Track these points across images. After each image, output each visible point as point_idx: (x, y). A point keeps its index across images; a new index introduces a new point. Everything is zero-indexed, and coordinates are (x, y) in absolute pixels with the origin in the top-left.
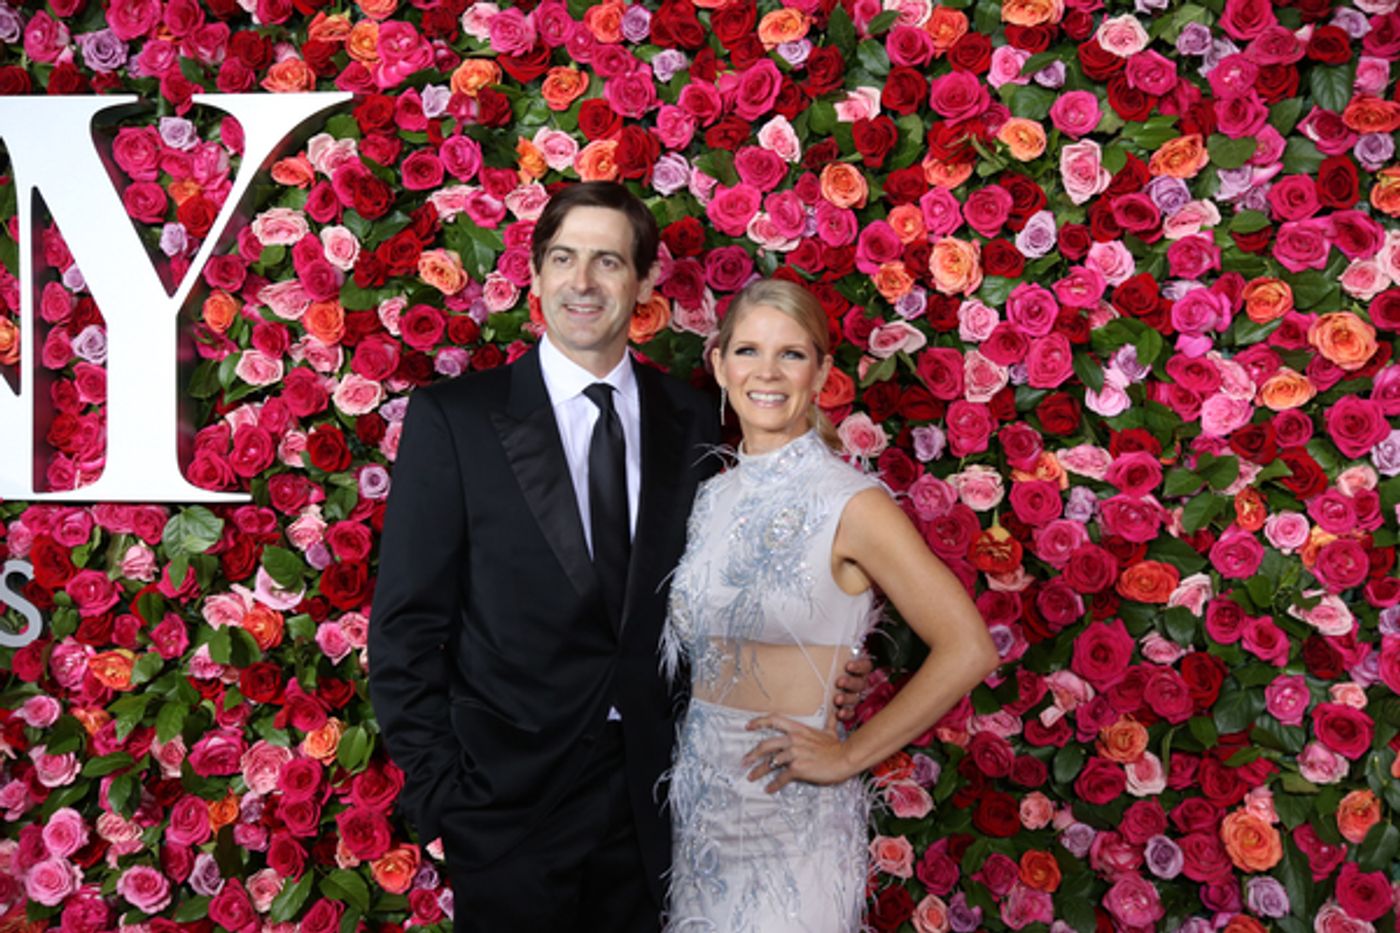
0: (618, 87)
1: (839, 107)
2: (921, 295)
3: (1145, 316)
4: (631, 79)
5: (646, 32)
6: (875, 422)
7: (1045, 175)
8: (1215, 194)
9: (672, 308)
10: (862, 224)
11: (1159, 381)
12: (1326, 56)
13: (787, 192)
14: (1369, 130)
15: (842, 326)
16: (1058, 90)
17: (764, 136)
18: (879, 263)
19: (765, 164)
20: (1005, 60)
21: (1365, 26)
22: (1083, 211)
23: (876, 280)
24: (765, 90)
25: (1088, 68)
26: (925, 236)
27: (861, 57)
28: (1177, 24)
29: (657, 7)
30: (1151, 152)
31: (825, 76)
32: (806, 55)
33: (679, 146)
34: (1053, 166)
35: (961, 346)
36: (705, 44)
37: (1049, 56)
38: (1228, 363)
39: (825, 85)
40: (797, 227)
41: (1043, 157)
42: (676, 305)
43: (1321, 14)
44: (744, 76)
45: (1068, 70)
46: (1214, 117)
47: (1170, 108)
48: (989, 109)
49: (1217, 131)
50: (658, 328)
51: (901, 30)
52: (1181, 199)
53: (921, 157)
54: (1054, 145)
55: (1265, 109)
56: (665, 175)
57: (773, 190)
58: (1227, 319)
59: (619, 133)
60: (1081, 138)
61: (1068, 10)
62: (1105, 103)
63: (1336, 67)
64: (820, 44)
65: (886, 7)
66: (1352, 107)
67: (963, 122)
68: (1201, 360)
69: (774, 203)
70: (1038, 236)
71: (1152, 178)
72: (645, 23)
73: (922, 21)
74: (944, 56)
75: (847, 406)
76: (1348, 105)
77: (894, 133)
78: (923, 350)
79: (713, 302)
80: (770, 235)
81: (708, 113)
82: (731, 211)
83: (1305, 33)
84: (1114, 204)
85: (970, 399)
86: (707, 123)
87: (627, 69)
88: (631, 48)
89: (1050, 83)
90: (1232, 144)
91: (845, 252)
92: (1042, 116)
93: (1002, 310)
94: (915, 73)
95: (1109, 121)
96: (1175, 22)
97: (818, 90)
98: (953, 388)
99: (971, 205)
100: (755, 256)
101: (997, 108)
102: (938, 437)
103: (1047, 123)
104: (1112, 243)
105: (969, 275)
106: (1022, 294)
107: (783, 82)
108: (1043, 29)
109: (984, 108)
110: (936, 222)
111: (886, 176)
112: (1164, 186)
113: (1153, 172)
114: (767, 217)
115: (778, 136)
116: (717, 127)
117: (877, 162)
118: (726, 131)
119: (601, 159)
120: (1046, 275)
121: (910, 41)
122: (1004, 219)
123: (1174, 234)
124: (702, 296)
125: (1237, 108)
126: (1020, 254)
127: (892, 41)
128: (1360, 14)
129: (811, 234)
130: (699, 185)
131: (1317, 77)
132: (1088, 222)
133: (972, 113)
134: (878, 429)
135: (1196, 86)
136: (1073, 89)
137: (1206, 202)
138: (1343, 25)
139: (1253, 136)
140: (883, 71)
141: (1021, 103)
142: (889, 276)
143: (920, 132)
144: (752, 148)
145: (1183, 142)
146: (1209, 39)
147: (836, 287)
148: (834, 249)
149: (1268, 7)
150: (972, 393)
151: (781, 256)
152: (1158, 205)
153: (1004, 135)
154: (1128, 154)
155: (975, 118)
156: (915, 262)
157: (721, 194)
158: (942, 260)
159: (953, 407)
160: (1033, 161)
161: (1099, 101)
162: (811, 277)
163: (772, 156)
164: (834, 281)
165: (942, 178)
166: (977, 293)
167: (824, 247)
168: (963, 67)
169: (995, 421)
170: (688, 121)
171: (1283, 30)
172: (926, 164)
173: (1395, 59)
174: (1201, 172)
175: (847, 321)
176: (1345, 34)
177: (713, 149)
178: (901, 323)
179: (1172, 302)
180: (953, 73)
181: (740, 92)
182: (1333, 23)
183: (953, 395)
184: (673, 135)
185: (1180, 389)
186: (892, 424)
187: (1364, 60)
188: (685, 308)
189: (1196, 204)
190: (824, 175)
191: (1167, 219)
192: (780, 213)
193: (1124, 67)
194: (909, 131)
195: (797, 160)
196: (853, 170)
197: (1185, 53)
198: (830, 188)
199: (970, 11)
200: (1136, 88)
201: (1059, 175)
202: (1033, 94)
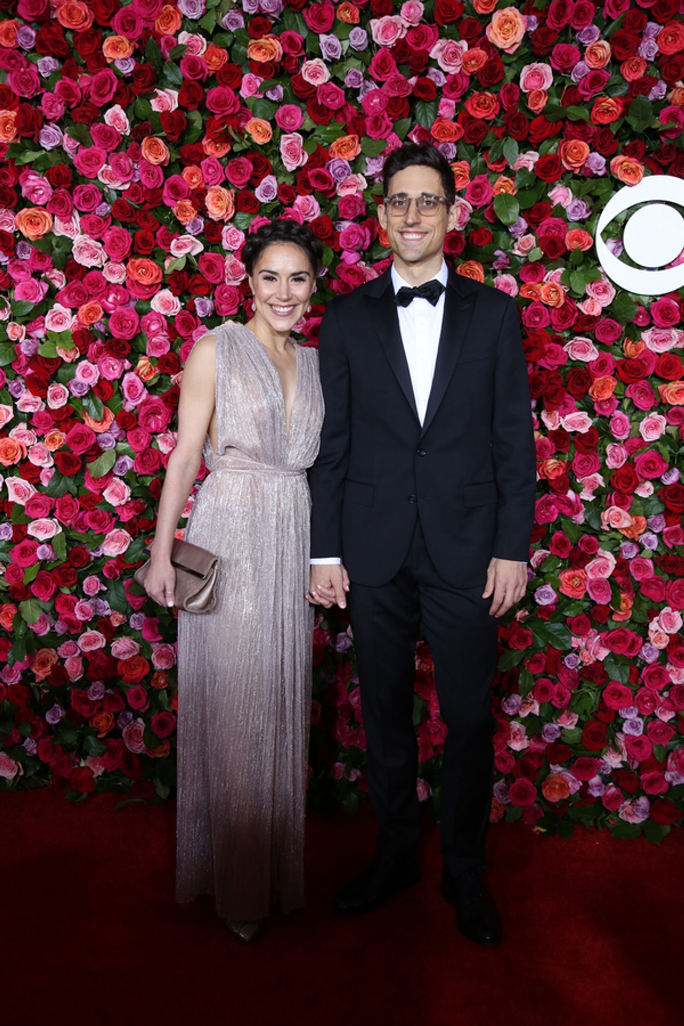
0: (15, 77)
1: (152, 101)
2: (201, 221)
3: (325, 240)
4: (24, 73)
5: (32, 43)
6: (174, 295)
7: (272, 153)
8: (364, 172)
9: (53, 220)
10: (166, 176)
11: (333, 278)
12: (423, 96)
13: (122, 153)
14: (443, 140)
15: (155, 238)
16: (279, 103)
17: (108, 116)
18: (177, 200)
19: (108, 134)
20: (250, 82)
21: (444, 80)
22: (293, 177)
23: (174, 210)
24: (108, 88)
25: (296, 91)
26: (203, 186)
27: (165, 72)
28: (346, 69)
29: (40, 29)
30: (330, 144)
31: (143, 82)
32: (132, 68)
33: (55, 118)
34: (274, 148)
35: (224, 252)
36: (70, 55)
37: (275, 82)
38: (368, 268)
39: (144, 87)
40: (128, 175)
41: (271, 143)
42: (56, 218)
43: (421, 71)
44: (94, 78)
45: (285, 91)
46: (365, 126)
47: (341, 119)
48: (240, 112)
49: (366, 135)
50: (45, 232)
51: (188, 56)
52: (346, 172)
53: (201, 138)
54: (277, 136)
55: (392, 124)
56: (47, 137)
57: (114, 151)
58: (368, 243)
59: (17, 108)
60: (291, 133)
61: (284, 53)
62: (306, 114)
63: (428, 102)
64: (142, 62)
65: (180, 42)
66: (436, 125)
67: (224, 117)
68: (354, 267)
69: (114, 159)
70: (267, 190)
71: (331, 159)
72: (32, 37)
73: (201, 53)
74: (214, 75)
75: (157, 284)
76: (432, 124)
77: (185, 122)
78: (201, 253)
79: (78, 219)
80: (112, 179)
81: (73, 99)
82: (89, 163)
83: (413, 80)
84: (310, 173)
85: (228, 283)
86: (73, 106)
87: (21, 67)
88: (25, 54)
89: (274, 98)
90: (374, 143)
91: (156, 193)
92: (271, 118)
93: (246, 231)
94: (197, 84)
95: (308, 124)
96: (344, 67)
97: (140, 90)
98: (219, 277)
99: (230, 168)
100: (103, 192)
101: (244, 111)
102: (209, 303)
103: (273, 123)
104: (308, 197)
105: (227, 210)
106: (258, 223)
107: (119, 84)
108: (271, 65)
109: (237, 110)
110: (210, 178)
111: (181, 148)
112: (337, 164)
113: (331, 155)
114: (110, 168)
115: (116, 118)
116: (78, 109)
117: (175, 138)
118: (84, 112)
119: (6, 123)
120: (272, 213)
121: (194, 65)
122: (248, 178)
123: (343, 193)
124: (72, 214)
125: (377, 121)
126: (258, 200)
127: (184, 64)
128: (441, 73)
129: (136, 180)
130: (69, 145)
131: (419, 107)
132: (295, 184)
133: (230, 112)
134: (176, 300)
135: (355, 107)
136: (288, 104)
137: (359, 175)
138: (433, 79)
139: (385, 139)
140: (179, 82)
141: (258, 110)
142: (182, 209)
143: (201, 122)
144: (101, 124)
145: (347, 138)
146: (362, 79)
147: (151, 213)
148: (150, 190)
149: (394, 63)
150: (229, 280)
151: (119, 193)
152: (333, 176)
153: (249, 128)
154: (318, 145)
155: (232, 115)
156: (197, 201)
157: (83, 152)
158: (213, 199)
159: (218, 288)
160: (265, 144)
161: (303, 112)
162: (137, 207)
163: (112, 130)
164: (151, 210)
165: (214, 152)
166: (232, 220)
167: (145, 189)
168: (225, 84)
169: (242, 296)
170: (60, 103)
171: (401, 76)
172: (205, 142)
173: (459, 101)
174: (357, 157)
175: (158, 234)
176: (433, 83)
177: (76, 122)
178: (188, 236)
179: (340, 233)
180: (220, 87)
181: (92, 88)
182: (428, 77)
183: (218, 281)
184: (51, 111)
185: (343, 283)
186: (185, 298)
187: (443, 100)
188: (61, 220)
189: (354, 175)
190: (143, 143)
191: (338, 185)
192: (117, 166)
193: (315, 92)
194: (194, 121)
195: (128, 134)
196: (160, 141)
197: (349, 86)
198: (147, 152)
199: (229, 49)
200: (322, 104)
201: (280, 154)
202: (266, 105)
